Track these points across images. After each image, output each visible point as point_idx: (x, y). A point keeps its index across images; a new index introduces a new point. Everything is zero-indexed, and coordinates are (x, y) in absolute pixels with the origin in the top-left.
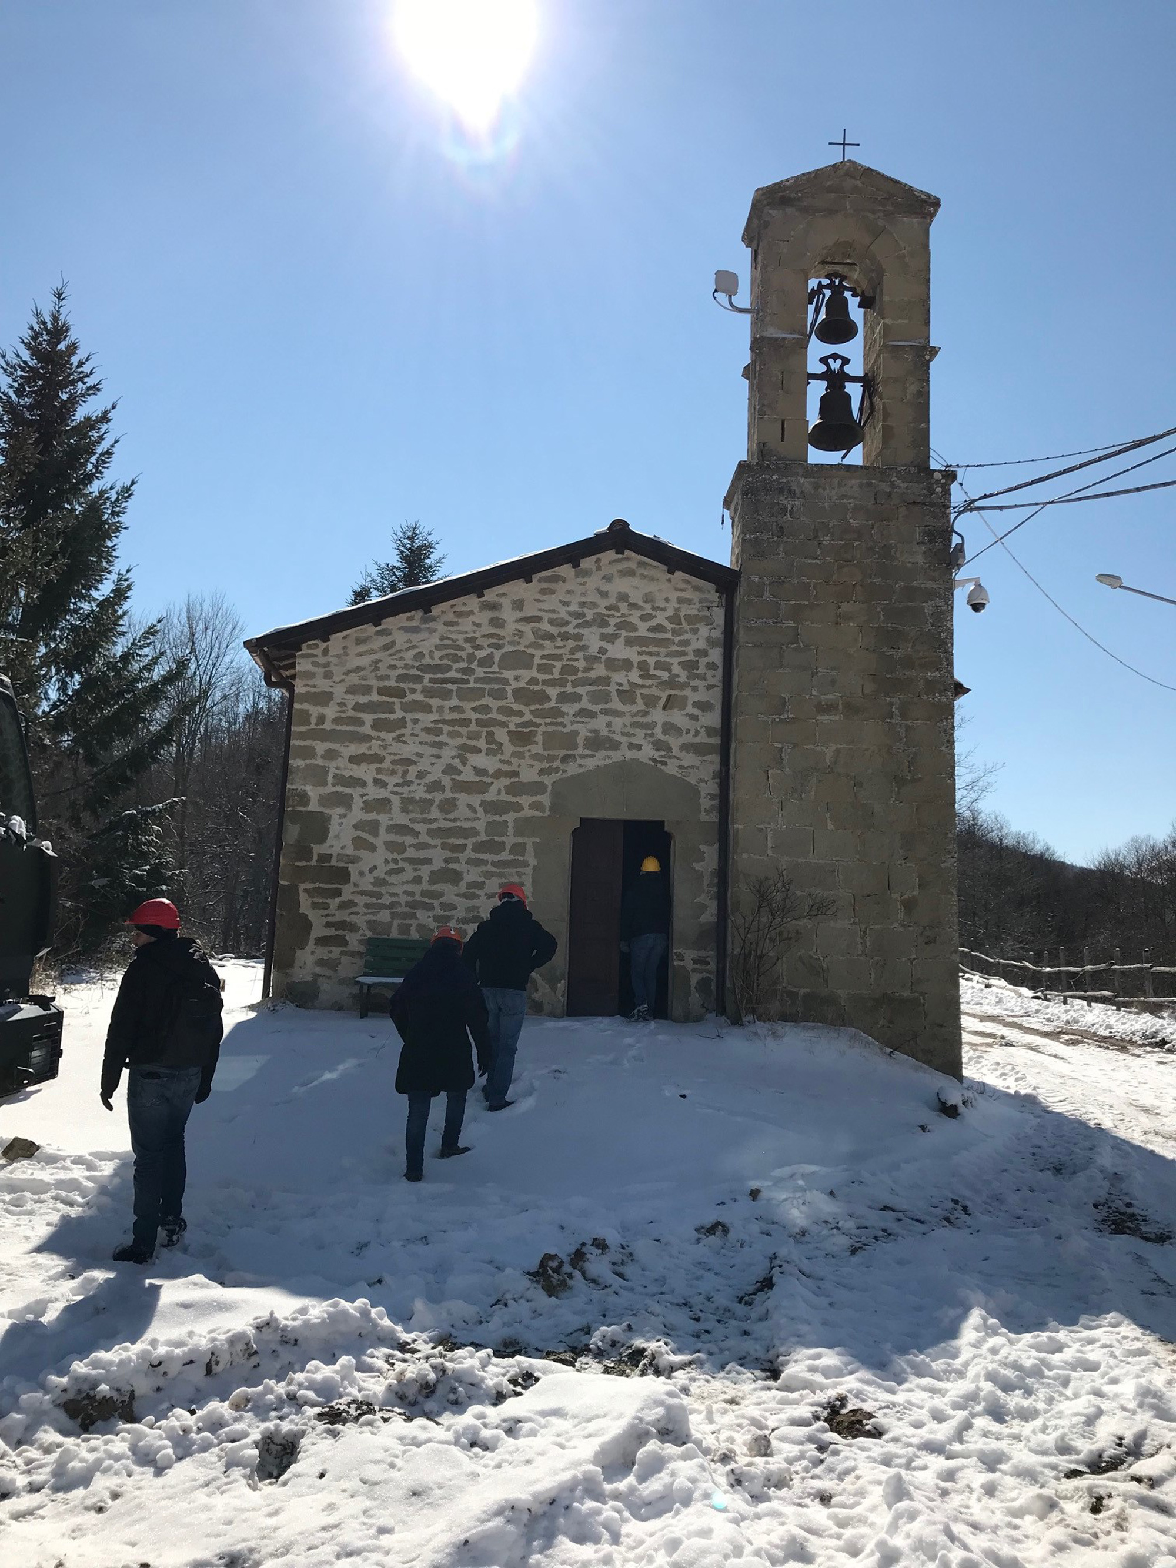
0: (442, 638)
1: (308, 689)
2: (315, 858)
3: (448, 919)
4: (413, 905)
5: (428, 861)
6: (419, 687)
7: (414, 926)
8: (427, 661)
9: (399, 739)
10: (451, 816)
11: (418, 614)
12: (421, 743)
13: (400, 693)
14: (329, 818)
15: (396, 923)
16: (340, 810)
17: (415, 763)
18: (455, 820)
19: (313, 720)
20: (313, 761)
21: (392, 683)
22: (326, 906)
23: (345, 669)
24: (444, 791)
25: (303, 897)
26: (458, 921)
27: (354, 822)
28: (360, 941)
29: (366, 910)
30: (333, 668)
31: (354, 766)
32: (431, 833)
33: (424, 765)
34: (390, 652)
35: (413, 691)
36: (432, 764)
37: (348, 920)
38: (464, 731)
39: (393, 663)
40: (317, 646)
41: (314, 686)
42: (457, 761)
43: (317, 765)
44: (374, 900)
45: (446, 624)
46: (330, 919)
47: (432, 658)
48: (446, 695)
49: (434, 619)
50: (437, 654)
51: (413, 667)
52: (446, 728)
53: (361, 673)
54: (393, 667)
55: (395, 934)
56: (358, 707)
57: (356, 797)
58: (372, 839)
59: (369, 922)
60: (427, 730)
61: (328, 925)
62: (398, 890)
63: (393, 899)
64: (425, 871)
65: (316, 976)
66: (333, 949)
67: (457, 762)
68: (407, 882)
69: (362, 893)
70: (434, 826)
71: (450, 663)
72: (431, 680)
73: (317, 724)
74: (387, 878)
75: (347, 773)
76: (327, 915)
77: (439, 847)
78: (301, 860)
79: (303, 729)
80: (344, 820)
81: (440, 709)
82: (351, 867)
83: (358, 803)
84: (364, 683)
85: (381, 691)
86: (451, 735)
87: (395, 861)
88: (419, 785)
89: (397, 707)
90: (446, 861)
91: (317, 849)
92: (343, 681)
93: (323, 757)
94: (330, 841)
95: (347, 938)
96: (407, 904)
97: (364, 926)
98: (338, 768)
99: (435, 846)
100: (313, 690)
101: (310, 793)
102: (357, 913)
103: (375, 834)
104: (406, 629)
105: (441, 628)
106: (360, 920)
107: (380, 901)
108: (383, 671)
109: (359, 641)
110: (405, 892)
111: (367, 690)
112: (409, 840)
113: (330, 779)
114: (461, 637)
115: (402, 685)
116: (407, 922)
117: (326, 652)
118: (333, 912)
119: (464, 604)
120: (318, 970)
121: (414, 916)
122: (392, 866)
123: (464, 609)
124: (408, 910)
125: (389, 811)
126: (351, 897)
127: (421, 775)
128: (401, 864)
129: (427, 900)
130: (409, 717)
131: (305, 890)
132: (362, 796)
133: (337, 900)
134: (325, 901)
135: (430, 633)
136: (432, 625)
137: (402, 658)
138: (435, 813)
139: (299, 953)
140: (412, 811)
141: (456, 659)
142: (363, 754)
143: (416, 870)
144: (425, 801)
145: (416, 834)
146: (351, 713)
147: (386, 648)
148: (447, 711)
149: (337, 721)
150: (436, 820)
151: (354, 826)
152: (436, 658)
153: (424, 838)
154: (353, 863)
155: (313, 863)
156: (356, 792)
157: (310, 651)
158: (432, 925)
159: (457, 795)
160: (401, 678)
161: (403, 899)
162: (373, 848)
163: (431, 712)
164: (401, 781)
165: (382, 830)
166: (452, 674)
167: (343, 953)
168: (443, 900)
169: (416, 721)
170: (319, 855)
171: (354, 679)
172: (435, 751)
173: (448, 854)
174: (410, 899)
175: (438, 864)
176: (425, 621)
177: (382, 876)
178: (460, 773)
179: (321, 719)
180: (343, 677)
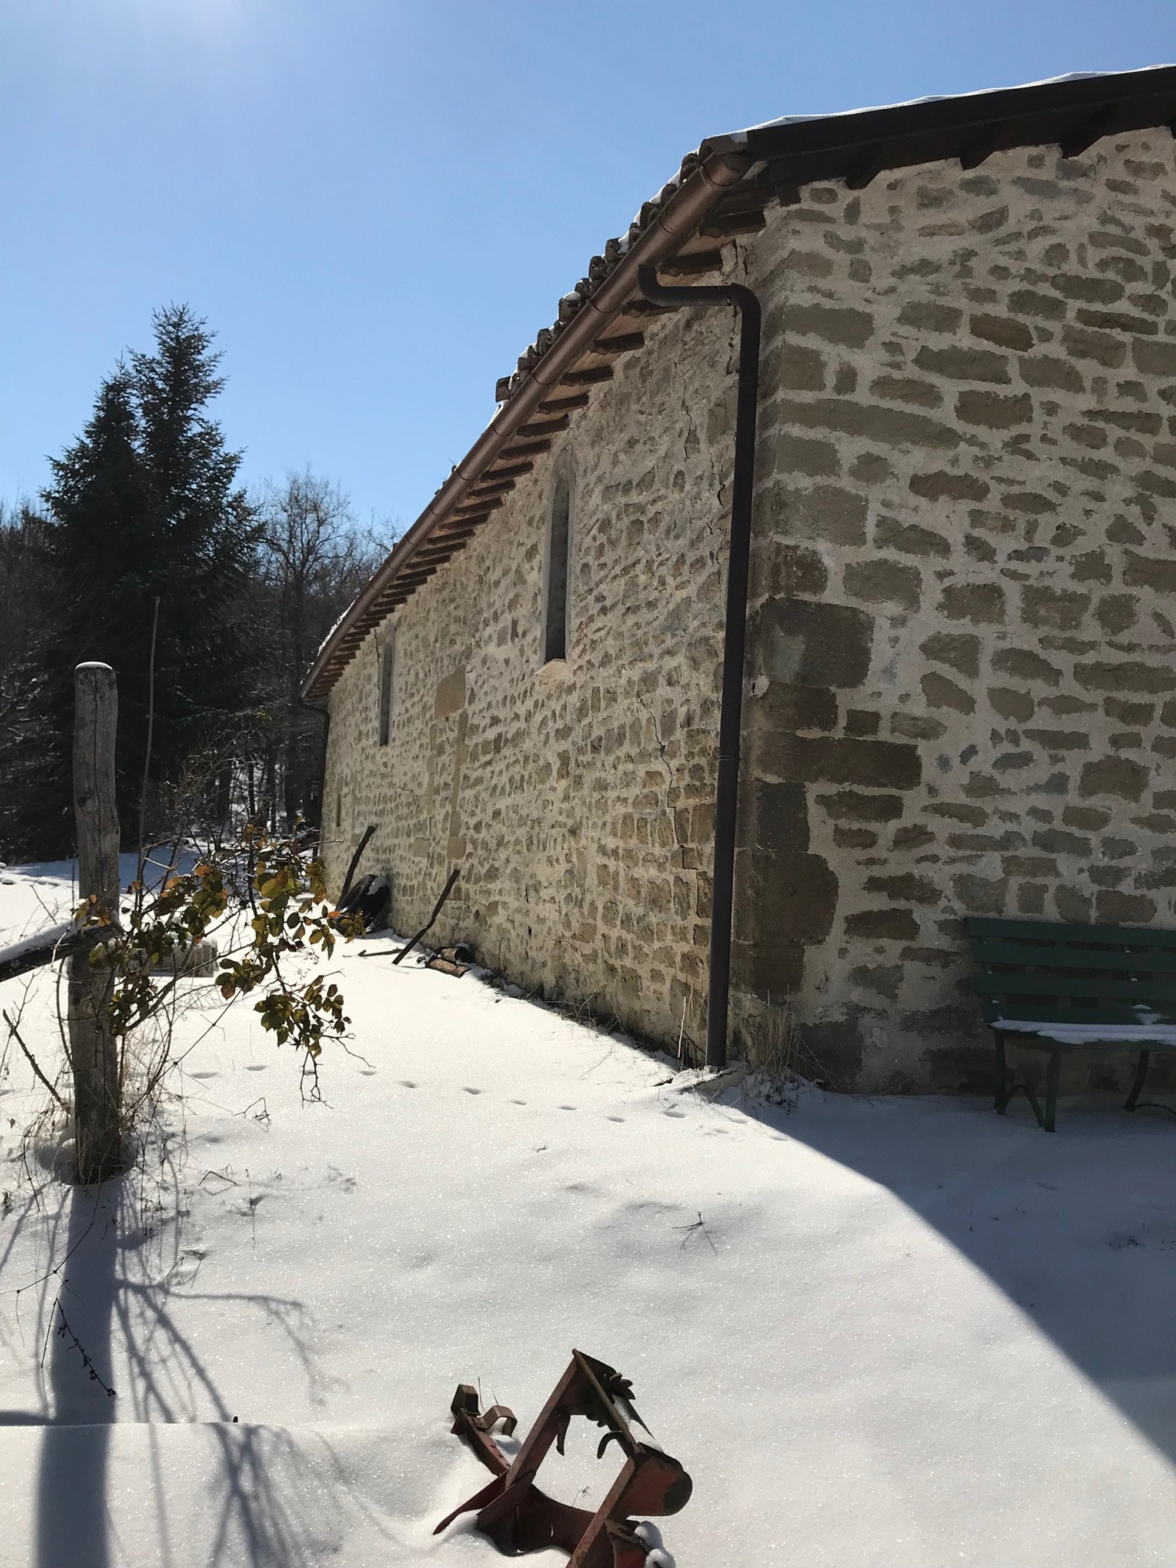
0: (1105, 219)
1: (817, 299)
2: (842, 722)
3: (1118, 874)
4: (1047, 841)
5: (1079, 741)
6: (1054, 326)
7: (1052, 890)
8: (1071, 267)
9: (1016, 445)
10: (1124, 638)
11: (1052, 154)
12: (1063, 460)
13: (1020, 339)
14: (868, 626)
15: (1015, 882)
16: (892, 608)
17: (1049, 506)
18: (1130, 648)
19: (830, 379)
20: (832, 481)
21: (1000, 310)
22: (868, 840)
23: (896, 262)
24: (1109, 578)
25: (815, 813)
26: (1139, 882)
27: (923, 638)
28: (943, 926)
29: (952, 852)
30: (868, 255)
31: (923, 502)
32: (1085, 674)
33: (1070, 512)
34: (992, 234)
35: (1046, 336)
36: (1088, 513)
37: (916, 873)
38: (1147, 441)
39: (1003, 261)
40: (832, 196)
41: (830, 295)
42: (1135, 510)
43: (839, 492)
44: (966, 828)
45: (1114, 186)
46: (877, 871)
47: (1082, 262)
48: (1109, 354)
49: (1084, 172)
50: (1094, 255)
51: (1043, 278)
52: (1114, 432)
53: (932, 278)
54: (1000, 272)
55: (1012, 909)
56: (926, 359)
57: (928, 577)
58: (962, 681)
59: (960, 880)
60: (1076, 432)
61: (874, 885)
62: (1019, 805)
63: (1011, 826)
64: (1073, 764)
65: (856, 1011)
66: (885, 942)
67: (1134, 514)
68: (1038, 788)
69: (943, 810)
70: (1089, 658)
71: (1119, 279)
72: (1083, 316)
73: (838, 389)
74: (997, 776)
75: (907, 519)
76: (871, 862)
77: (1101, 711)
78: (809, 725)
79: (807, 397)
80: (901, 632)
81: (1100, 385)
82: (923, 748)
83: (932, 592)
84: (941, 301)
85: (981, 327)
86: (1124, 448)
87: (1013, 737)
88: (1060, 559)
89: (1013, 369)
90: (1116, 741)
91: (848, 700)
92: (892, 290)
93: (854, 472)
94: (873, 682)
95: (916, 916)
96: (1039, 840)
97: (949, 888)
98: (886, 504)
99: (1093, 707)
100: (828, 304)
101: (827, 561)
102: (934, 859)
103: (971, 670)
104: (1029, 186)
105: (1101, 194)
106: (940, 876)
107: (980, 831)
108: (982, 279)
109: (929, 200)
110: (1033, 812)
111: (947, 319)
112: (1039, 688)
113: (870, 528)
114: (1139, 222)
115: (1021, 318)
116: (1039, 881)
117: (853, 213)
118: (884, 854)
119: (1146, 147)
120: (856, 995)
121: (1051, 868)
122: (1007, 748)
123: (1145, 158)
124: (1037, 852)
125: (1000, 616)
126: (919, 821)
127: (1064, 535)
128: (1026, 745)
129: (1077, 832)
130: (1039, 395)
131: (822, 800)
132: (941, 575)
133: (893, 826)
134: (864, 826)
135: (1079, 203)
136: (1081, 183)
137: (1020, 254)
138: (1090, 629)
139: (811, 952)
140: (1045, 621)
141: (1132, 272)
142: (941, 474)
143: (1055, 760)
144: (1072, 598)
145: (1053, 675)
146: (912, 371)
147: (988, 223)
148: (1113, 391)
149: (881, 386)
150: (1093, 645)
151: (924, 648)
152: (1090, 264)
153: (1069, 686)
154: (924, 735)
155: (838, 733)
156: (927, 566)
157: (818, 207)
158: (1090, 889)
159: (1135, 591)
160: (1021, 301)
161: (1029, 827)
162: (966, 704)
163: (1081, 389)
164: (1023, 546)
165: (985, 663)
166: (1122, 307)
167: (908, 954)
168: (1108, 830)
169: (1051, 409)
170: (851, 713)
171: (917, 288)
172: (1089, 483)
173: (1120, 728)
174: (1042, 827)
175: (1099, 750)
176: (1068, 172)
177: (988, 770)
178: (1140, 539)
179: (848, 378)
180: (893, 281)
